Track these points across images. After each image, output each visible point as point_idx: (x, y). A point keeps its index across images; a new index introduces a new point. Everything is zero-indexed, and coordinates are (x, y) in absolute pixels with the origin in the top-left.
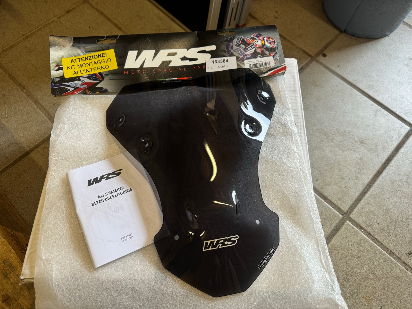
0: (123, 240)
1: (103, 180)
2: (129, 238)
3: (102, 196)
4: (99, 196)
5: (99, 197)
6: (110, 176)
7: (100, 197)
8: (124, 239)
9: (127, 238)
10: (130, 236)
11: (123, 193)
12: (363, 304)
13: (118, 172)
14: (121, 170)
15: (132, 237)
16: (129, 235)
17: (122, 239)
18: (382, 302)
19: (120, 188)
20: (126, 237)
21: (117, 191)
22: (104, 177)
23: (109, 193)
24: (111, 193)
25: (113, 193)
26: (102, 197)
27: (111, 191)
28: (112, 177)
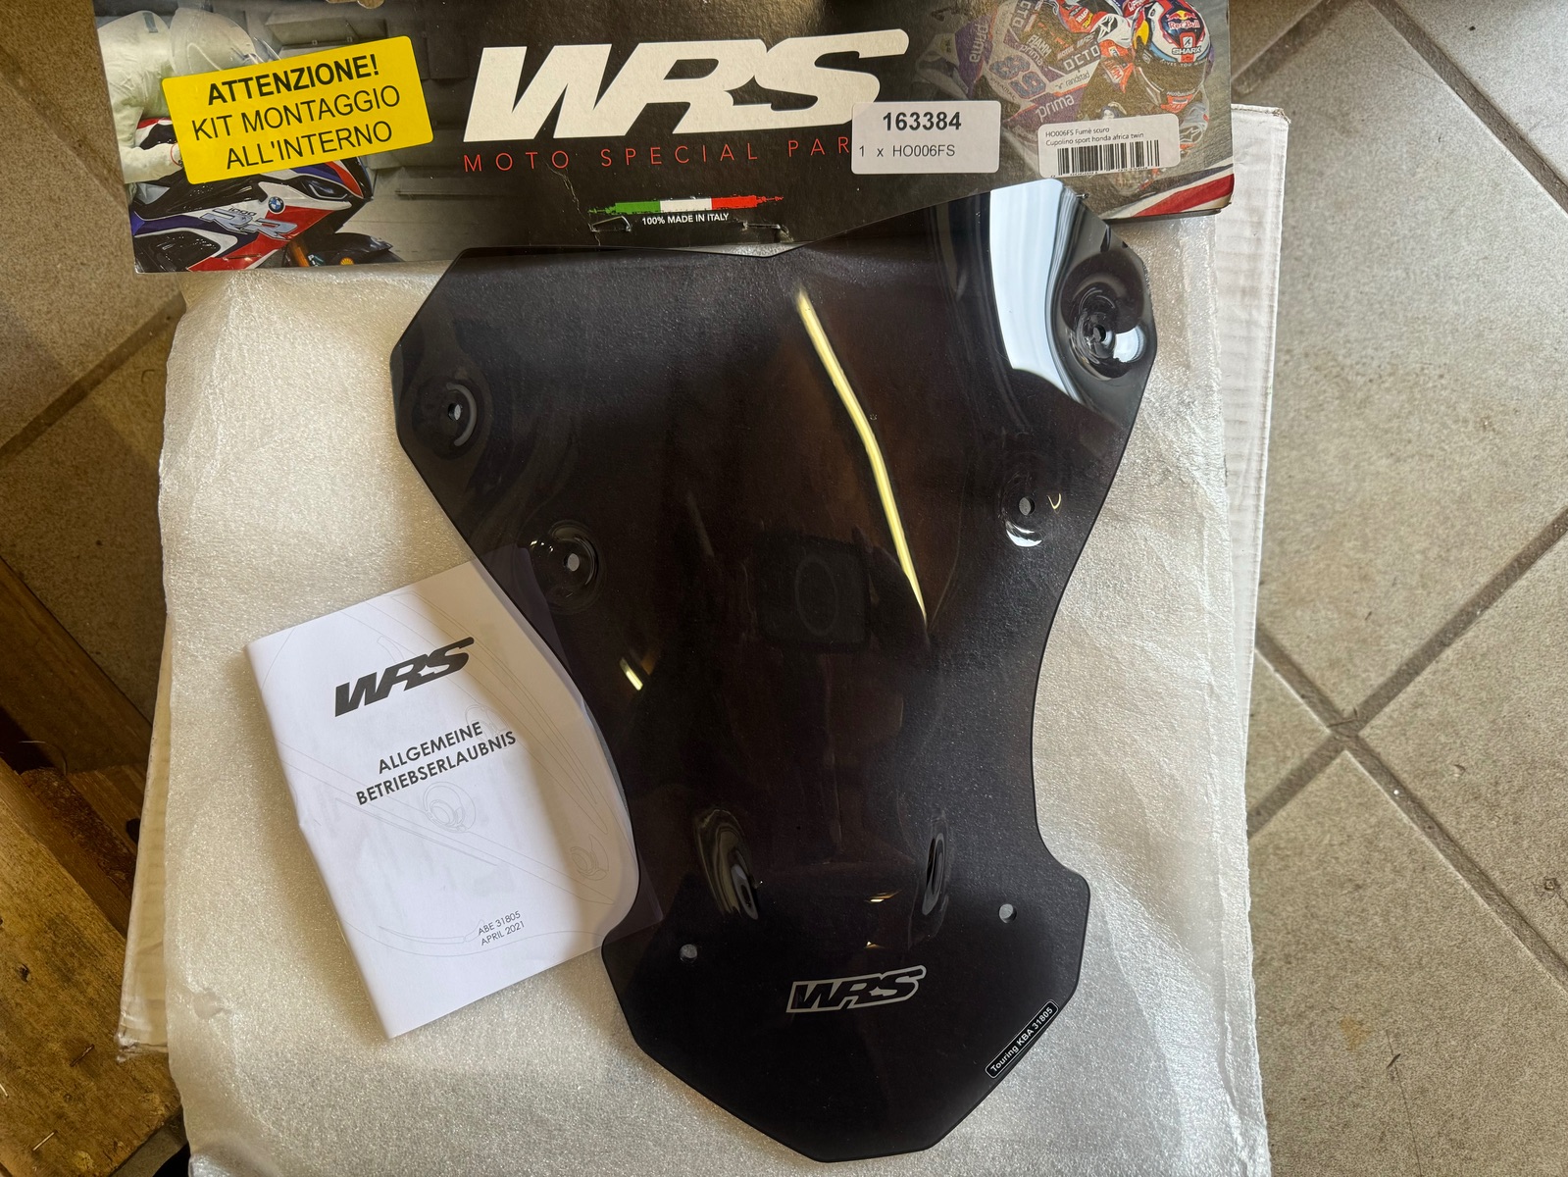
0: (484, 936)
1: (398, 688)
2: (510, 930)
3: (397, 762)
4: (382, 762)
5: (383, 766)
6: (426, 671)
7: (387, 767)
8: (490, 933)
9: (502, 930)
10: (513, 923)
11: (481, 750)
12: (1336, 1045)
13: (456, 651)
14: (469, 641)
15: (521, 926)
16: (509, 919)
17: (481, 931)
18: (1403, 1040)
19: (468, 727)
20: (495, 925)
21: (455, 740)
22: (402, 672)
23: (423, 750)
24: (430, 750)
25: (439, 748)
26: (395, 767)
27: (433, 742)
28: (432, 677)
